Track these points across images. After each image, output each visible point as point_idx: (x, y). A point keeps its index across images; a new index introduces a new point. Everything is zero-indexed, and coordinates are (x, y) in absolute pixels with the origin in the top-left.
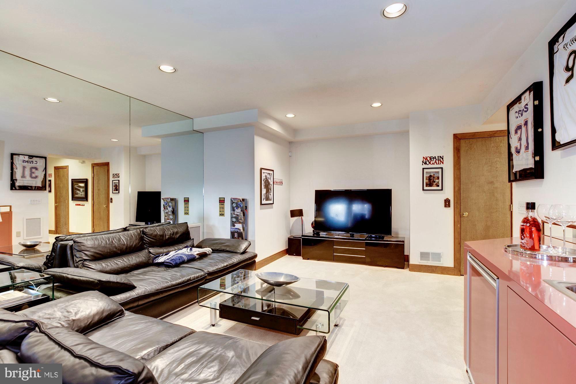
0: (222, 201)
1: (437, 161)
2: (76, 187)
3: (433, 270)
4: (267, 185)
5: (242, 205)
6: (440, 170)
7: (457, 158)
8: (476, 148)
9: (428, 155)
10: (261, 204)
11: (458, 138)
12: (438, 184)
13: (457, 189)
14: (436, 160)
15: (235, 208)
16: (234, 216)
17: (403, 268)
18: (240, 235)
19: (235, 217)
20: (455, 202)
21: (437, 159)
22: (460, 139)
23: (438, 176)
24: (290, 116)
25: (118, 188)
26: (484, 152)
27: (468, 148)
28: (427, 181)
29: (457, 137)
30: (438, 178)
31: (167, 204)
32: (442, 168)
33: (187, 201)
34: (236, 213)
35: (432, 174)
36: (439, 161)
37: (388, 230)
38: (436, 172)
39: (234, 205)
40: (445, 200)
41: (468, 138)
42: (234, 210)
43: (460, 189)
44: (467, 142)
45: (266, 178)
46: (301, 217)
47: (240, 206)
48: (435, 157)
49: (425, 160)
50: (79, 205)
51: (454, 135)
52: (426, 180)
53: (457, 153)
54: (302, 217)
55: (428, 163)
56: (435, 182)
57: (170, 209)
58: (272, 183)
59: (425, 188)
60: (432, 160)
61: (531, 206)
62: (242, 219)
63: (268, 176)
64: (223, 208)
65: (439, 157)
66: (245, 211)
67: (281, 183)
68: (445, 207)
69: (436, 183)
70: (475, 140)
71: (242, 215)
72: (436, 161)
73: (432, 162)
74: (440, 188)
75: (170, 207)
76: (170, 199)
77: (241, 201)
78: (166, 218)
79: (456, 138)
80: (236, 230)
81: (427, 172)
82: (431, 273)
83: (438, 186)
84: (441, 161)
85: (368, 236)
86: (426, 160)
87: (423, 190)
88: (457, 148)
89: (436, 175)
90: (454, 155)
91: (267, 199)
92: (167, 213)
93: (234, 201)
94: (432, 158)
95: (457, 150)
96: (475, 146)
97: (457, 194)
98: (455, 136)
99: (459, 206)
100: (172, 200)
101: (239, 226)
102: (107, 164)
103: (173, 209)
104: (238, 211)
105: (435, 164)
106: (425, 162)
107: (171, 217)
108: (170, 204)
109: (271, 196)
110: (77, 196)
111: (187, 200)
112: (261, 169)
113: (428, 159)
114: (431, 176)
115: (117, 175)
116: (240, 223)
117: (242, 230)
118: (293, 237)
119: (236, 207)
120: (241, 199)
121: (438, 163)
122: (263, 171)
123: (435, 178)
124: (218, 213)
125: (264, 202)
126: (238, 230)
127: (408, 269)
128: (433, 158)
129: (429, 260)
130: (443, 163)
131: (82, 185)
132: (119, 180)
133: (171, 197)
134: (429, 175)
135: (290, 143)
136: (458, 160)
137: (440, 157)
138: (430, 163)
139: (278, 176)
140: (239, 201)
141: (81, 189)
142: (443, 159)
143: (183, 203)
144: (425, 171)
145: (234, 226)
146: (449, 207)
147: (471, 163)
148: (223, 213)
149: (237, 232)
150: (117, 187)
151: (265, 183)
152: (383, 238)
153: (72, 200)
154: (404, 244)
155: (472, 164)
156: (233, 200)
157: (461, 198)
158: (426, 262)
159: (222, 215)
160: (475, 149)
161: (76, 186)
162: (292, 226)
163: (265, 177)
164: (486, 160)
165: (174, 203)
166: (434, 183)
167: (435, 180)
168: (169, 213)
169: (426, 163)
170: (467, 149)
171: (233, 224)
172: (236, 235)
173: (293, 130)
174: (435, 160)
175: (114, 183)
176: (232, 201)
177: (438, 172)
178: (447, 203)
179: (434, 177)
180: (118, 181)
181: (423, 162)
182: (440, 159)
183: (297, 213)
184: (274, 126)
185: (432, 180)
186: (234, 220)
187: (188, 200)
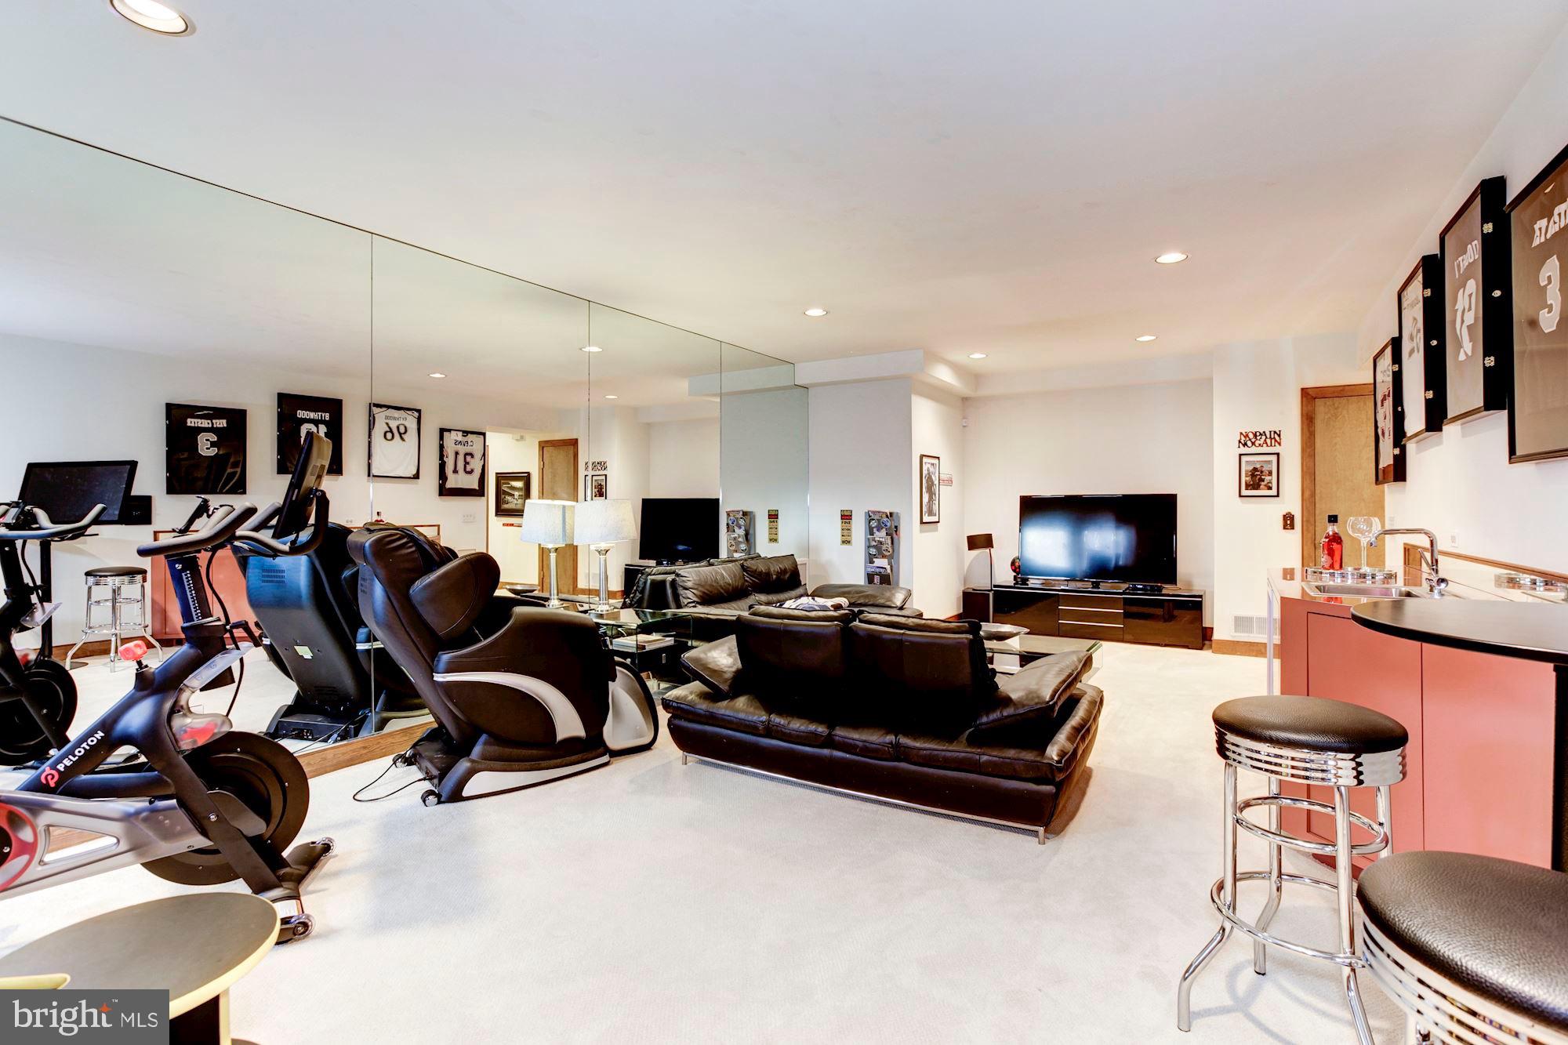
0: (846, 517)
1: (1268, 441)
2: (505, 489)
3: (1260, 651)
4: (929, 486)
5: (889, 524)
6: (1274, 458)
7: (1308, 435)
8: (1346, 416)
9: (1251, 428)
10: (922, 522)
11: (1309, 396)
12: (1270, 485)
13: (1307, 494)
14: (1266, 438)
15: (875, 530)
16: (874, 543)
17: (1201, 649)
18: (886, 580)
19: (874, 546)
20: (1305, 519)
21: (1268, 437)
22: (1315, 398)
23: (1269, 469)
24: (977, 356)
25: (604, 490)
26: (1363, 423)
27: (1329, 415)
28: (1248, 479)
29: (1308, 394)
30: (1270, 473)
31: (735, 523)
32: (1278, 454)
33: (773, 516)
34: (877, 539)
35: (1258, 466)
36: (1273, 441)
37: (1169, 573)
38: (1265, 461)
39: (874, 524)
40: (1284, 516)
41: (1330, 396)
42: (872, 533)
43: (1313, 494)
44: (1328, 403)
45: (929, 474)
46: (988, 550)
47: (886, 525)
48: (1264, 432)
49: (1243, 438)
50: (512, 525)
51: (1302, 389)
52: (1246, 477)
53: (1308, 425)
54: (992, 549)
55: (1249, 443)
56: (1263, 480)
57: (741, 532)
58: (936, 482)
59: (1245, 492)
60: (1258, 438)
61: (1333, 519)
62: (890, 549)
63: (931, 469)
64: (849, 530)
65: (1272, 433)
66: (893, 532)
67: (950, 482)
68: (1285, 528)
69: (1265, 482)
70: (1344, 400)
71: (889, 542)
72: (1265, 440)
73: (1257, 443)
74: (1274, 492)
75: (740, 528)
76: (741, 513)
77: (887, 517)
78: (733, 548)
79: (1306, 397)
80: (878, 570)
81: (1247, 462)
82: (1256, 656)
83: (1270, 488)
84: (1276, 441)
85: (1129, 587)
86: (1245, 440)
87: (1240, 496)
88: (1307, 415)
89: (1266, 468)
90: (1302, 429)
91: (931, 513)
92: (735, 538)
93: (873, 517)
94: (1258, 434)
95: (1308, 420)
96: (1345, 412)
97: (1308, 505)
98: (1305, 393)
99: (1312, 528)
100: (745, 514)
101: (881, 562)
102: (574, 443)
103: (746, 530)
104: (881, 535)
105: (1265, 445)
106: (1243, 442)
107: (743, 546)
108: (742, 522)
109: (935, 508)
110: (506, 506)
111: (775, 515)
112: (922, 457)
113: (1251, 436)
114: (1255, 469)
115: (602, 465)
116: (884, 557)
117: (889, 571)
118: (974, 590)
119: (876, 527)
120: (888, 511)
121: (1269, 444)
122: (925, 460)
123: (1264, 474)
124: (839, 539)
125: (926, 519)
126: (881, 570)
127: (1211, 651)
128: (1261, 434)
129: (1252, 632)
130: (1279, 444)
131: (519, 484)
132: (606, 475)
133: (745, 510)
134: (1251, 468)
135: (965, 400)
136: (1309, 438)
137: (1275, 432)
138: (1253, 444)
139: (946, 468)
140: (884, 516)
141: (517, 494)
142: (1279, 436)
143: (766, 520)
144: (1244, 459)
145: (872, 562)
146: (1293, 528)
147: (1336, 444)
148: (848, 539)
149: (879, 574)
150: (601, 488)
151: (927, 482)
152: (1160, 589)
153: (497, 515)
154: (1201, 602)
155: (1338, 446)
156: (871, 514)
157: (1317, 512)
158: (1246, 635)
159: (846, 542)
160: (1344, 416)
161: (504, 487)
162: (969, 567)
163: (927, 472)
164: (1367, 437)
165: (748, 521)
166: (1263, 483)
167: (1263, 477)
168: (740, 540)
169: (1245, 444)
170: (1330, 418)
171: (870, 559)
172: (877, 579)
173: (974, 377)
174: (1264, 437)
175: (596, 480)
176: (870, 516)
177: (1269, 462)
178: (1288, 521)
179: (1262, 472)
180: (604, 477)
181: (1240, 442)
182: (1275, 437)
183: (980, 542)
184: (944, 375)
185: (1258, 477)
186: (873, 551)
187: (777, 515)
